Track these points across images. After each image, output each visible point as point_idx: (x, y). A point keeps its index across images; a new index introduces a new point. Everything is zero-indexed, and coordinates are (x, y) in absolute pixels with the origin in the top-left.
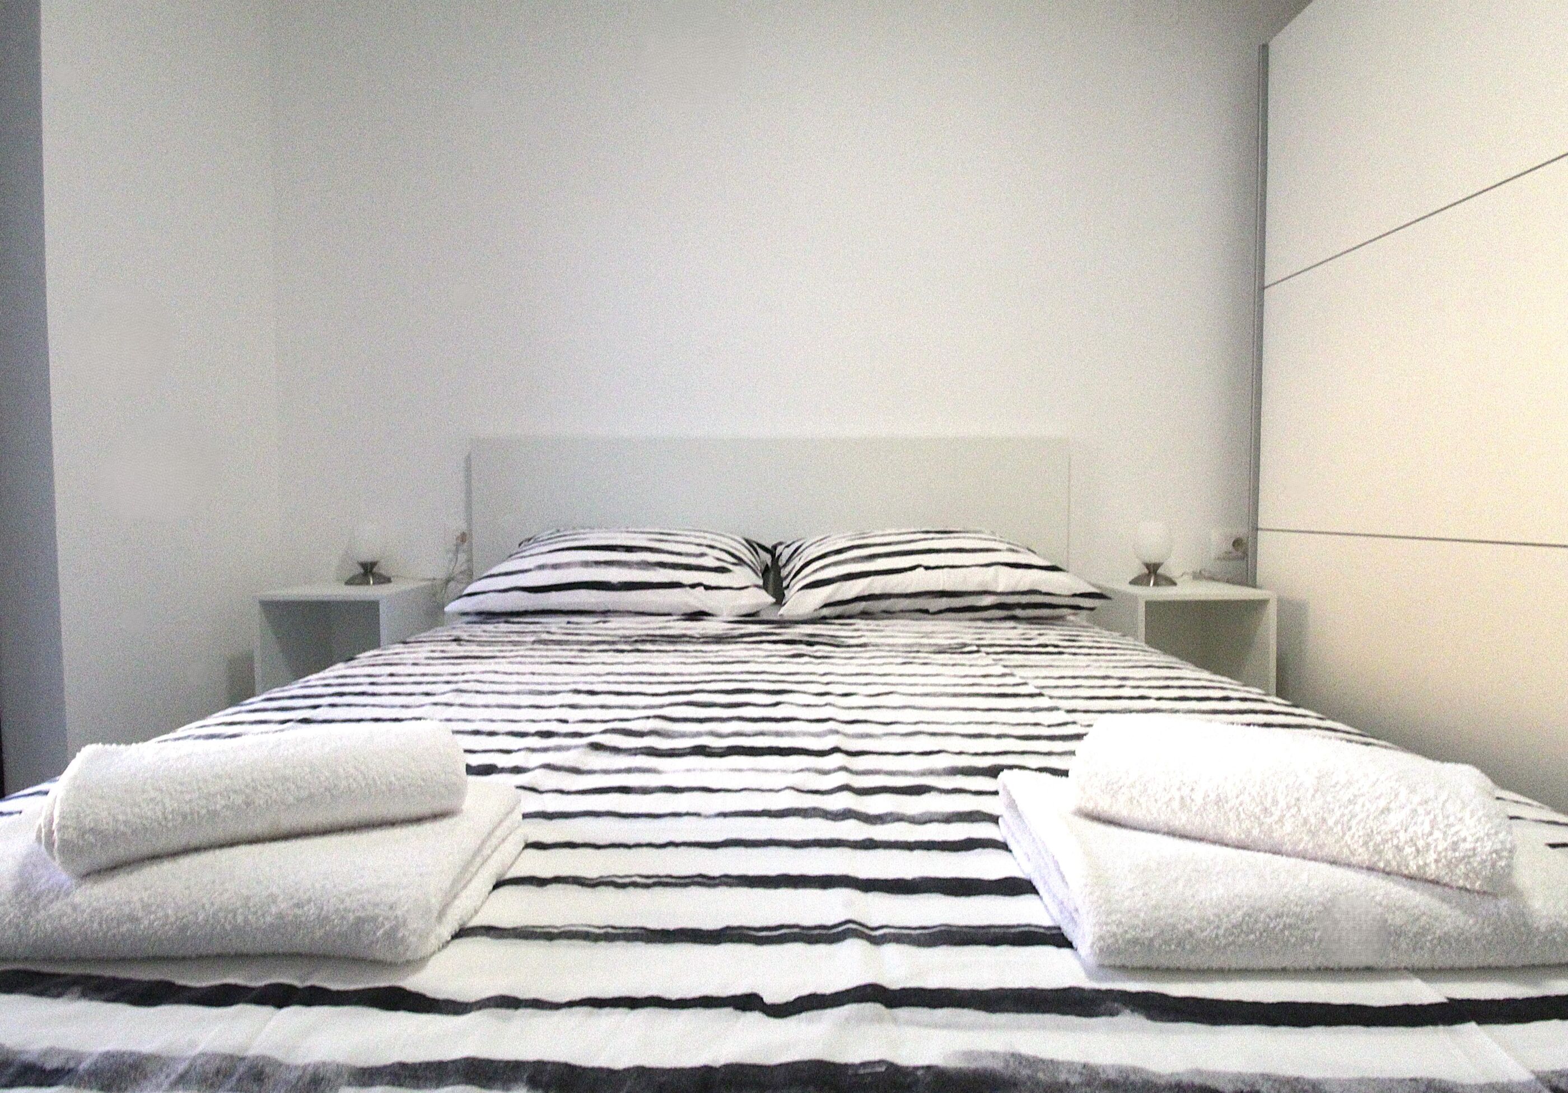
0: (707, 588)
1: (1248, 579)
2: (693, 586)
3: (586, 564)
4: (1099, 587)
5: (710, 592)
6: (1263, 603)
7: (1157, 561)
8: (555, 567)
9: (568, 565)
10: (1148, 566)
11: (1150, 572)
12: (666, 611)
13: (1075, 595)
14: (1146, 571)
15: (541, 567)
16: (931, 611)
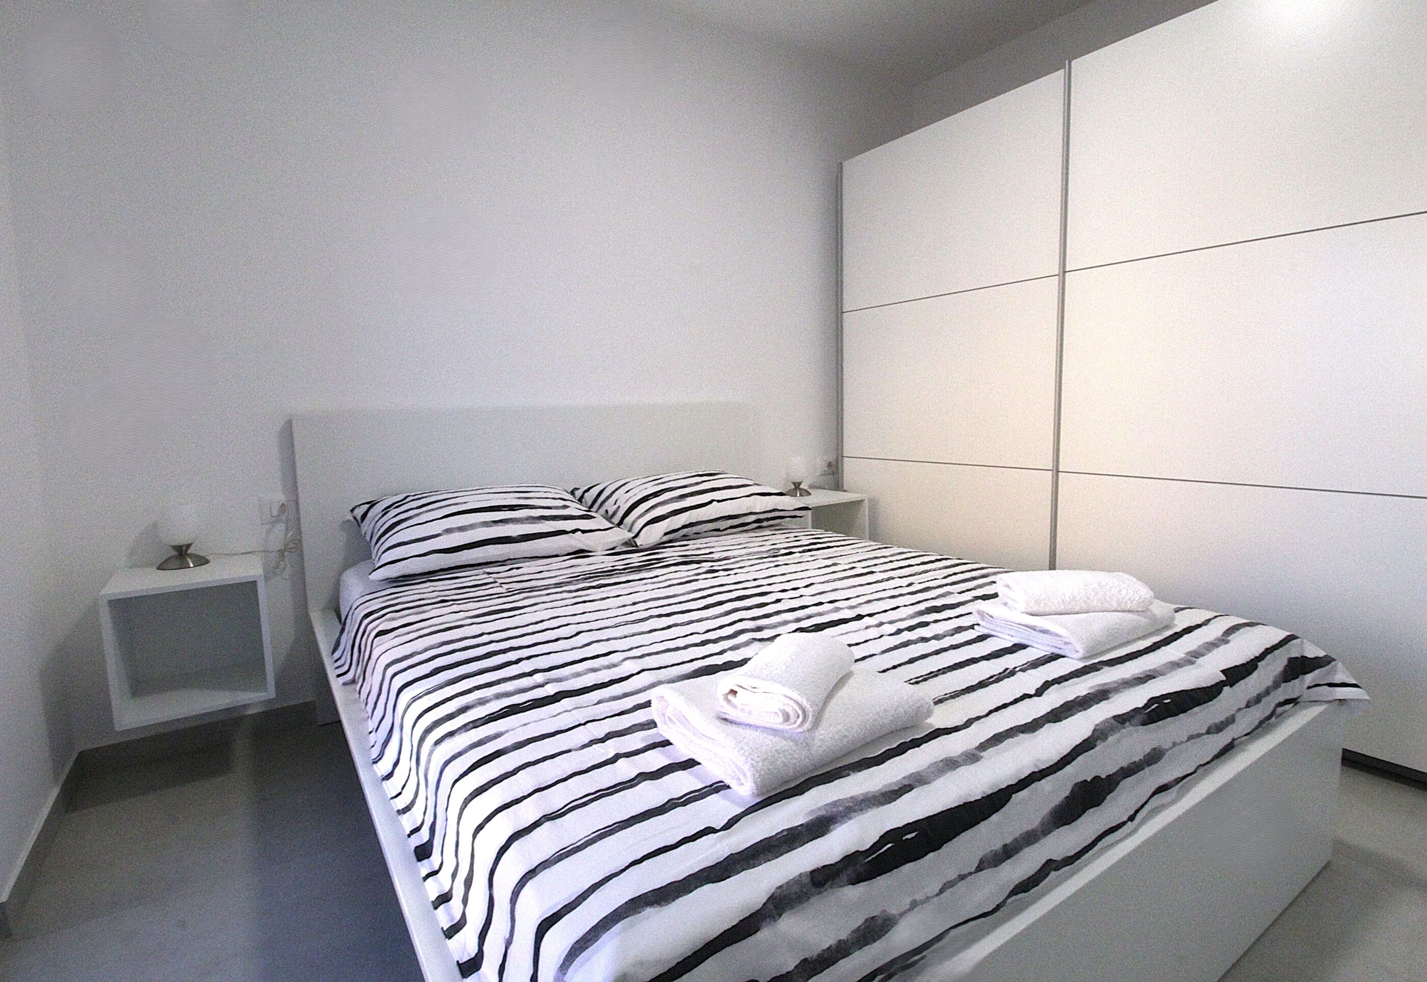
0: (584, 532)
1: (838, 486)
2: (574, 531)
3: (486, 524)
4: (805, 504)
5: (586, 534)
6: (859, 502)
7: (799, 481)
8: (461, 529)
9: (472, 527)
10: (794, 484)
11: (796, 488)
12: (555, 553)
13: (795, 510)
14: (793, 487)
15: (448, 531)
16: (721, 529)
